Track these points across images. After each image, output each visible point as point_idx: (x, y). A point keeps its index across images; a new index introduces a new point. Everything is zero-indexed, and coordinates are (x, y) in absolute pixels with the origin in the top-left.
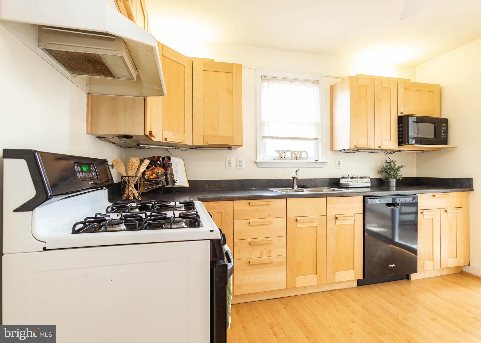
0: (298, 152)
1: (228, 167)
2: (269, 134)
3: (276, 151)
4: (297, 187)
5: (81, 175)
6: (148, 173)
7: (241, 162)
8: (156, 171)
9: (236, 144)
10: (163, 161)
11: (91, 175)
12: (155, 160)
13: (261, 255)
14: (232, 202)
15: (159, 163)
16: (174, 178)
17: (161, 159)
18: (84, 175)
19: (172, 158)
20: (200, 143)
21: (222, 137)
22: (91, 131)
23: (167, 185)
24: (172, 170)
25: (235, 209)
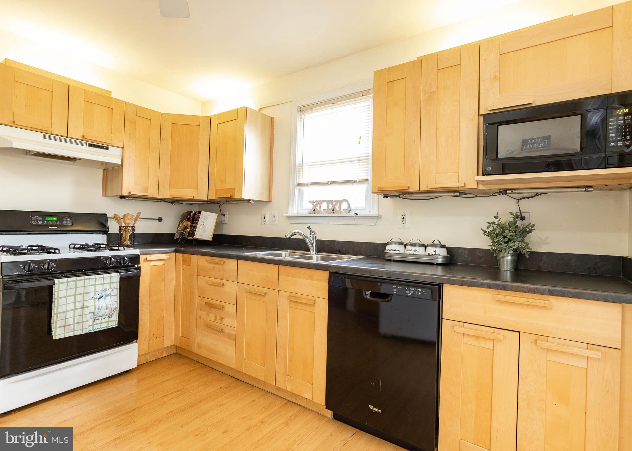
0: (337, 202)
1: (264, 223)
2: (302, 181)
3: (309, 202)
5: (40, 222)
6: (180, 226)
7: (274, 217)
8: (184, 224)
9: (237, 196)
10: (193, 215)
11: (59, 223)
12: (187, 214)
13: (216, 319)
14: (197, 256)
15: (189, 217)
16: (195, 231)
17: (192, 214)
18: (45, 223)
19: (202, 212)
20: (212, 197)
21: (227, 190)
22: (105, 194)
23: (188, 237)
24: (197, 223)
25: (199, 265)
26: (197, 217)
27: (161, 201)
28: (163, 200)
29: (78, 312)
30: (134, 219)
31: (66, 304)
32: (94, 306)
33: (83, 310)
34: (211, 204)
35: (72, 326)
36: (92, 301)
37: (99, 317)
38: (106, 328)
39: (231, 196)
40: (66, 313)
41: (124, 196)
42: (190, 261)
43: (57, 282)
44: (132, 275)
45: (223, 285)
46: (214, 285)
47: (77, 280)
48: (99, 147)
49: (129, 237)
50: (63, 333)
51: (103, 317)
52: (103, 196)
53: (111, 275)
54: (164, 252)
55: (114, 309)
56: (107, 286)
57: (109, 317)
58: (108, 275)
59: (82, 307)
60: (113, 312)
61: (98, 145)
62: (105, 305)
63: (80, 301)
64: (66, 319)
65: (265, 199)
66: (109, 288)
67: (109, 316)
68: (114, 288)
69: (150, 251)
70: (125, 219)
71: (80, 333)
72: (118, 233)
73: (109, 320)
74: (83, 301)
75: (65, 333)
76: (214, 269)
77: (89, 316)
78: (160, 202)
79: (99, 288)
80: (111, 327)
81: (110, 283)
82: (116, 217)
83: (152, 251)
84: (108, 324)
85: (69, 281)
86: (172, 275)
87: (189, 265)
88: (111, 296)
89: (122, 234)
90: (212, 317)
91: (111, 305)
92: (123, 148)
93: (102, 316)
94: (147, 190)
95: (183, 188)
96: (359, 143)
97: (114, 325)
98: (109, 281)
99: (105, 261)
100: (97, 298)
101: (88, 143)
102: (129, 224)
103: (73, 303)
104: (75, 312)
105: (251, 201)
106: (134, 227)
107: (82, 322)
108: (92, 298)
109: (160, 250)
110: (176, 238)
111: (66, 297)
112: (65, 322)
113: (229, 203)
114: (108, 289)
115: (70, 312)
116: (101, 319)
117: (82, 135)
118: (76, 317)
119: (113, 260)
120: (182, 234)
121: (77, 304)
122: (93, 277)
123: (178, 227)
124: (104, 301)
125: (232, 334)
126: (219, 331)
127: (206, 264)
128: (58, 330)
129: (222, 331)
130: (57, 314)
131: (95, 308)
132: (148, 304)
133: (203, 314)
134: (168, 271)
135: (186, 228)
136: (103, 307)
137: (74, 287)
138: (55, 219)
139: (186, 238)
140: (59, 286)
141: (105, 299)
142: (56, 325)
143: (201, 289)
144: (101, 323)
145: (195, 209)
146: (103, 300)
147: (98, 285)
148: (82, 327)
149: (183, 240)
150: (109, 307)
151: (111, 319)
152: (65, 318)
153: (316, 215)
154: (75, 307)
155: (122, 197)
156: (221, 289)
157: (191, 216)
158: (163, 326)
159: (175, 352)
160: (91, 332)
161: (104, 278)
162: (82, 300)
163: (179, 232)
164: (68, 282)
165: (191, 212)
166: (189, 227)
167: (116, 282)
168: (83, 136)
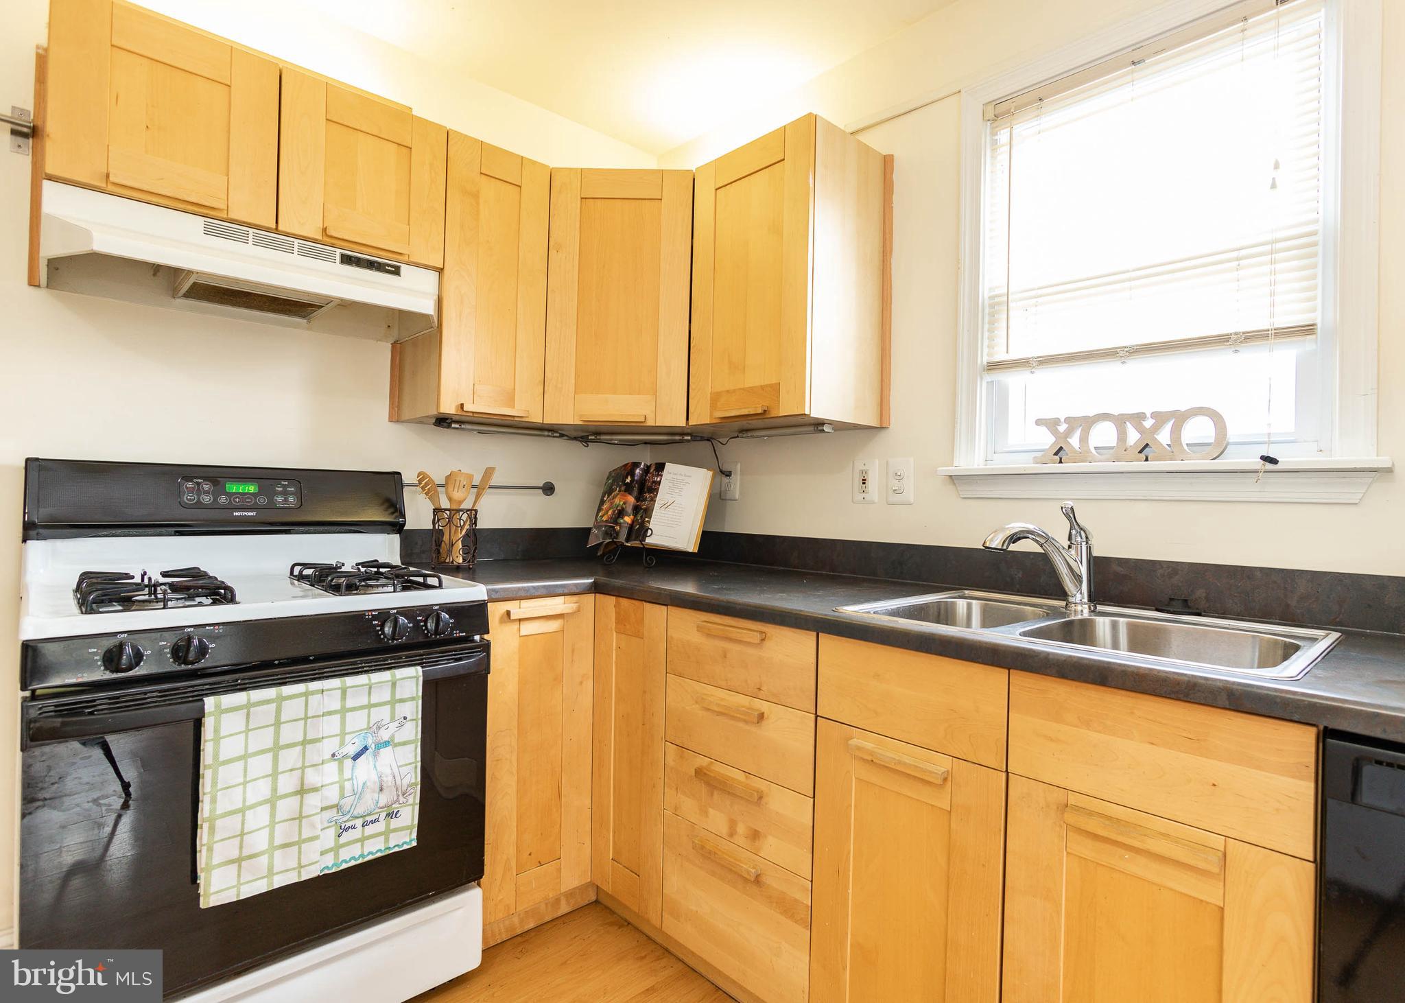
0: (1160, 418)
1: (860, 497)
2: (1007, 352)
3: (1039, 422)
4: (1086, 600)
5: (207, 499)
6: (605, 506)
7: (899, 477)
8: (617, 501)
9: (786, 408)
10: (641, 475)
11: (263, 501)
12: (624, 473)
13: (732, 833)
14: (664, 608)
15: (628, 480)
16: (649, 522)
17: (638, 471)
18: (223, 500)
19: (668, 466)
20: (702, 416)
21: (751, 390)
22: (396, 416)
23: (628, 540)
24: (653, 500)
25: (672, 637)
26: (654, 482)
27: (550, 434)
28: (557, 432)
29: (286, 807)
30: (474, 487)
31: (245, 783)
32: (338, 785)
33: (302, 797)
34: (692, 440)
35: (264, 859)
36: (333, 766)
37: (358, 818)
38: (379, 855)
39: (765, 411)
40: (244, 816)
41: (447, 419)
42: (641, 621)
43: (213, 709)
44: (462, 672)
45: (761, 716)
46: (725, 713)
47: (281, 699)
48: (371, 265)
49: (460, 542)
50: (235, 883)
51: (369, 819)
52: (391, 420)
53: (395, 675)
54: (560, 591)
55: (404, 788)
56: (384, 713)
57: (390, 815)
58: (386, 676)
59: (299, 789)
60: (402, 799)
61: (368, 261)
62: (374, 777)
63: (291, 770)
64: (242, 834)
65: (869, 420)
66: (387, 719)
67: (388, 815)
68: (405, 718)
69: (519, 589)
70: (450, 489)
71: (292, 878)
72: (432, 528)
73: (388, 825)
74: (303, 768)
75: (239, 884)
76: (725, 657)
77: (320, 820)
78: (548, 436)
79: (357, 721)
80: (396, 849)
81: (393, 702)
82: (424, 482)
83: (526, 590)
84: (387, 840)
85: (252, 701)
86: (585, 665)
87: (639, 635)
88: (396, 745)
89: (441, 533)
90: (717, 821)
91: (394, 777)
92: (440, 271)
93: (369, 815)
94: (511, 400)
95: (615, 393)
96: (1274, 186)
97: (405, 843)
98: (386, 696)
99: (378, 625)
100: (348, 757)
101: (339, 251)
102: (461, 502)
103: (267, 776)
104: (273, 807)
105: (826, 429)
106: (476, 511)
107: (299, 843)
108: (333, 755)
109: (549, 586)
110: (592, 542)
111: (244, 757)
112: (241, 847)
113: (749, 434)
114: (383, 723)
115: (259, 809)
116: (363, 826)
117: (321, 226)
118: (277, 826)
119: (402, 620)
120: (611, 532)
121: (282, 779)
122: (335, 683)
123: (599, 510)
124: (372, 763)
125: (796, 900)
126: (746, 880)
127: (696, 638)
128: (216, 874)
129: (758, 881)
130: (212, 821)
131: (342, 789)
132: (514, 758)
133: (689, 806)
134: (573, 651)
135: (621, 513)
136: (368, 784)
137: (273, 722)
138: (252, 488)
139: (622, 545)
140: (220, 723)
141: (375, 755)
142: (210, 857)
143: (679, 720)
144: (362, 840)
145: (646, 458)
146: (369, 763)
147: (354, 709)
148: (299, 859)
149: (615, 548)
150: (390, 784)
151: (395, 823)
152: (239, 833)
153: (1067, 467)
154: (274, 789)
155: (443, 421)
156: (753, 729)
157: (636, 478)
158: (558, 826)
159: (594, 898)
160: (330, 872)
161: (370, 688)
162: (298, 767)
163: (602, 526)
164: (249, 705)
165: (636, 465)
166: (629, 509)
167: (413, 699)
168: (325, 230)
